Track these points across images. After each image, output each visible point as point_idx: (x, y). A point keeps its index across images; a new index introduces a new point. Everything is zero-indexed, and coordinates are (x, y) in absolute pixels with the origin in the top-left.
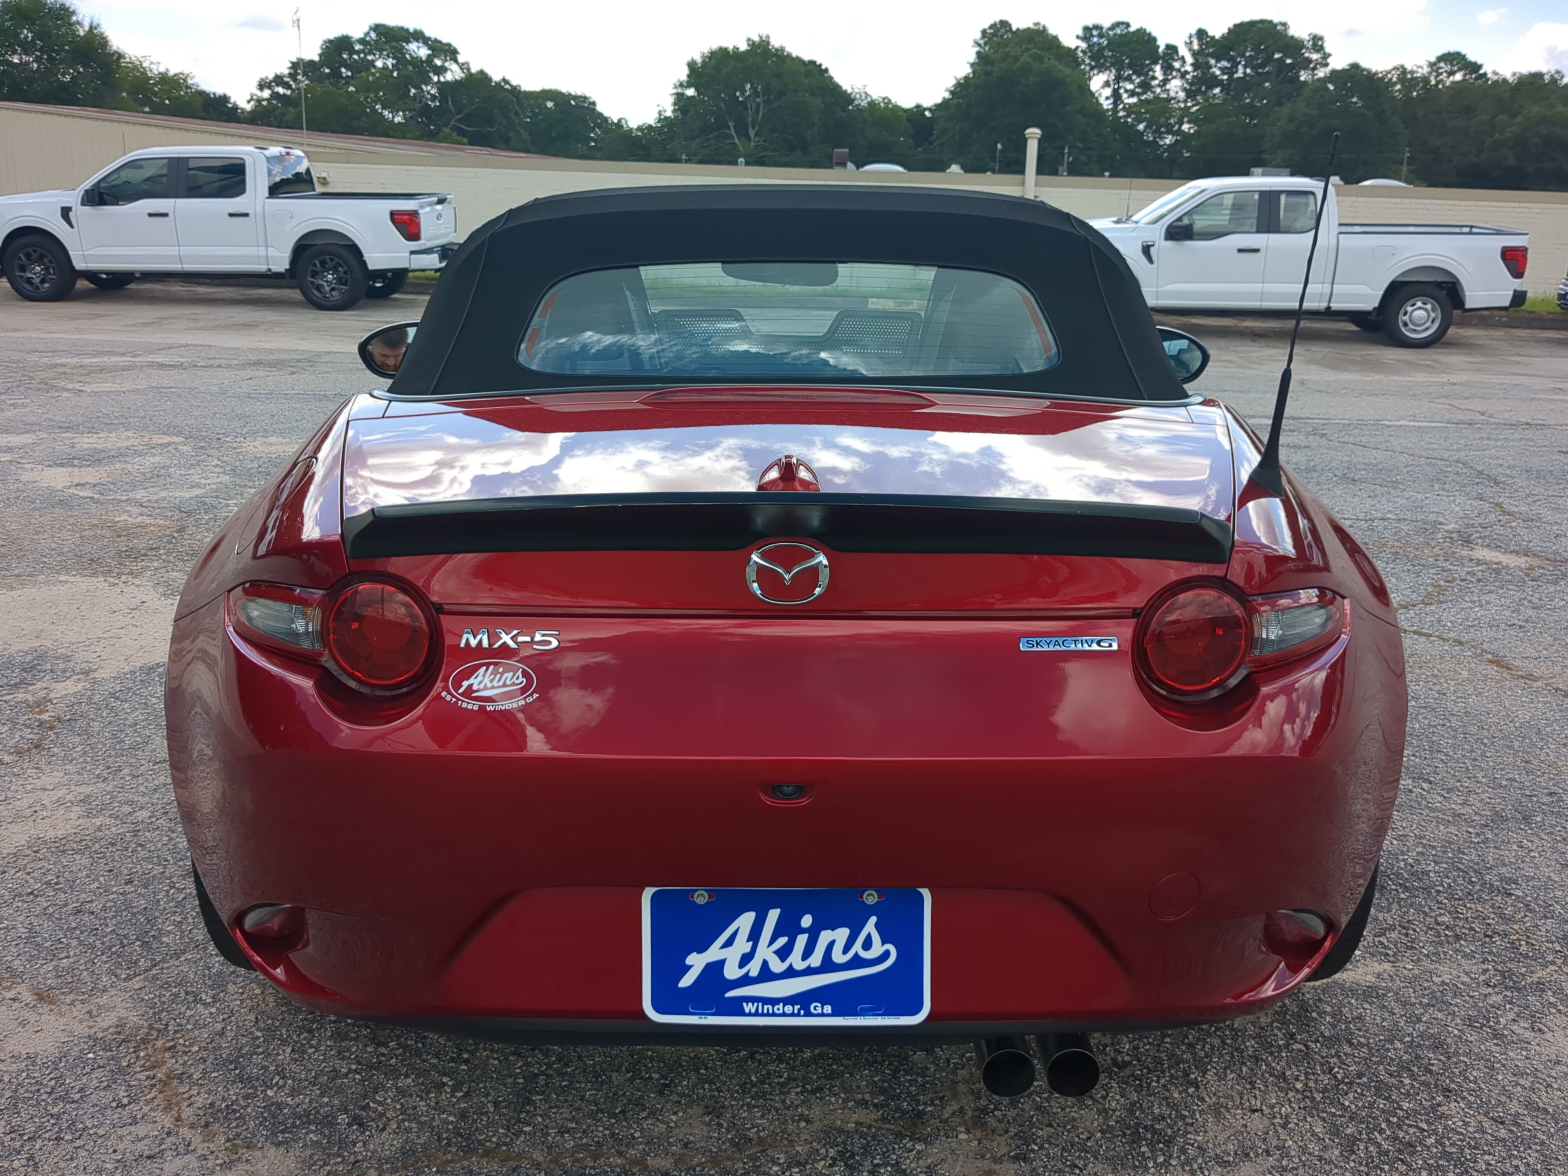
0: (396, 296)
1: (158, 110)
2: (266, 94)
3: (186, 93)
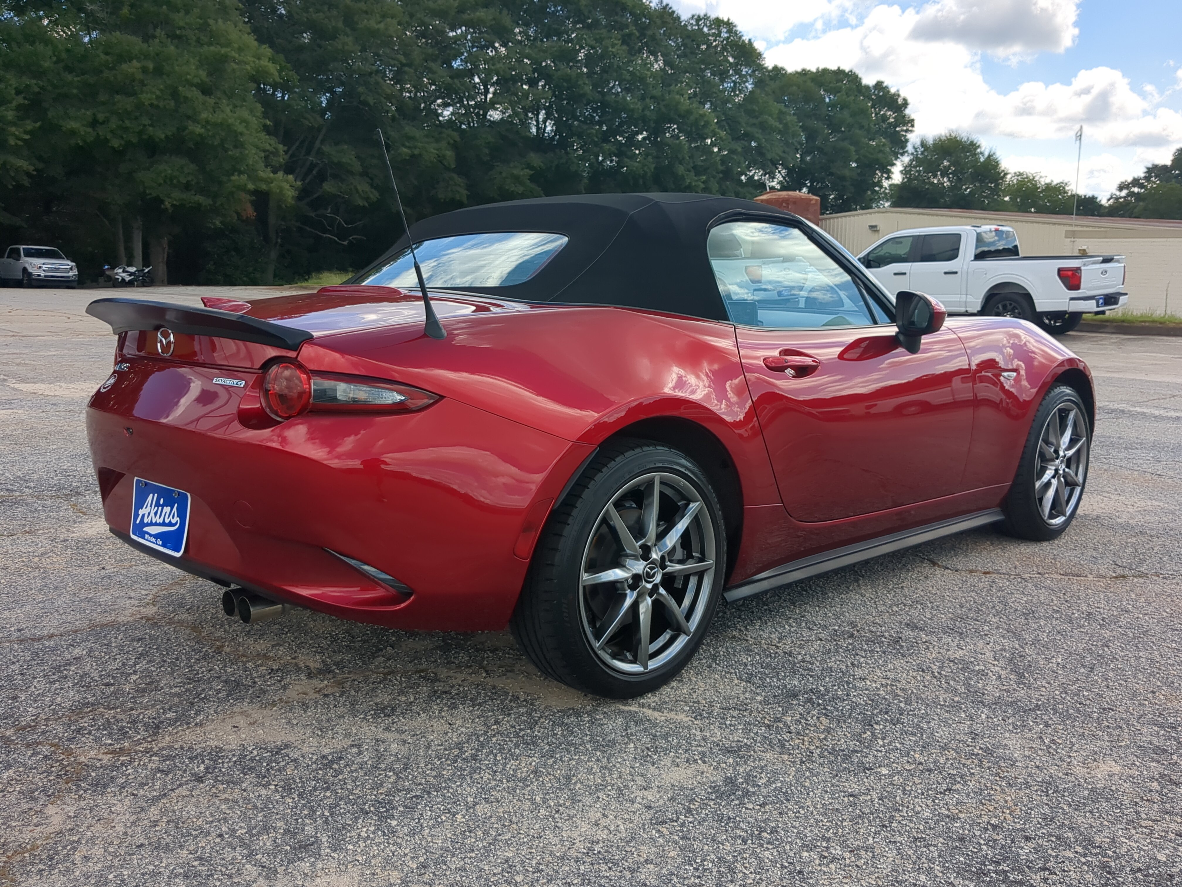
0: (1070, 333)
1: (1042, 210)
2: (1124, 193)
3: (1063, 197)
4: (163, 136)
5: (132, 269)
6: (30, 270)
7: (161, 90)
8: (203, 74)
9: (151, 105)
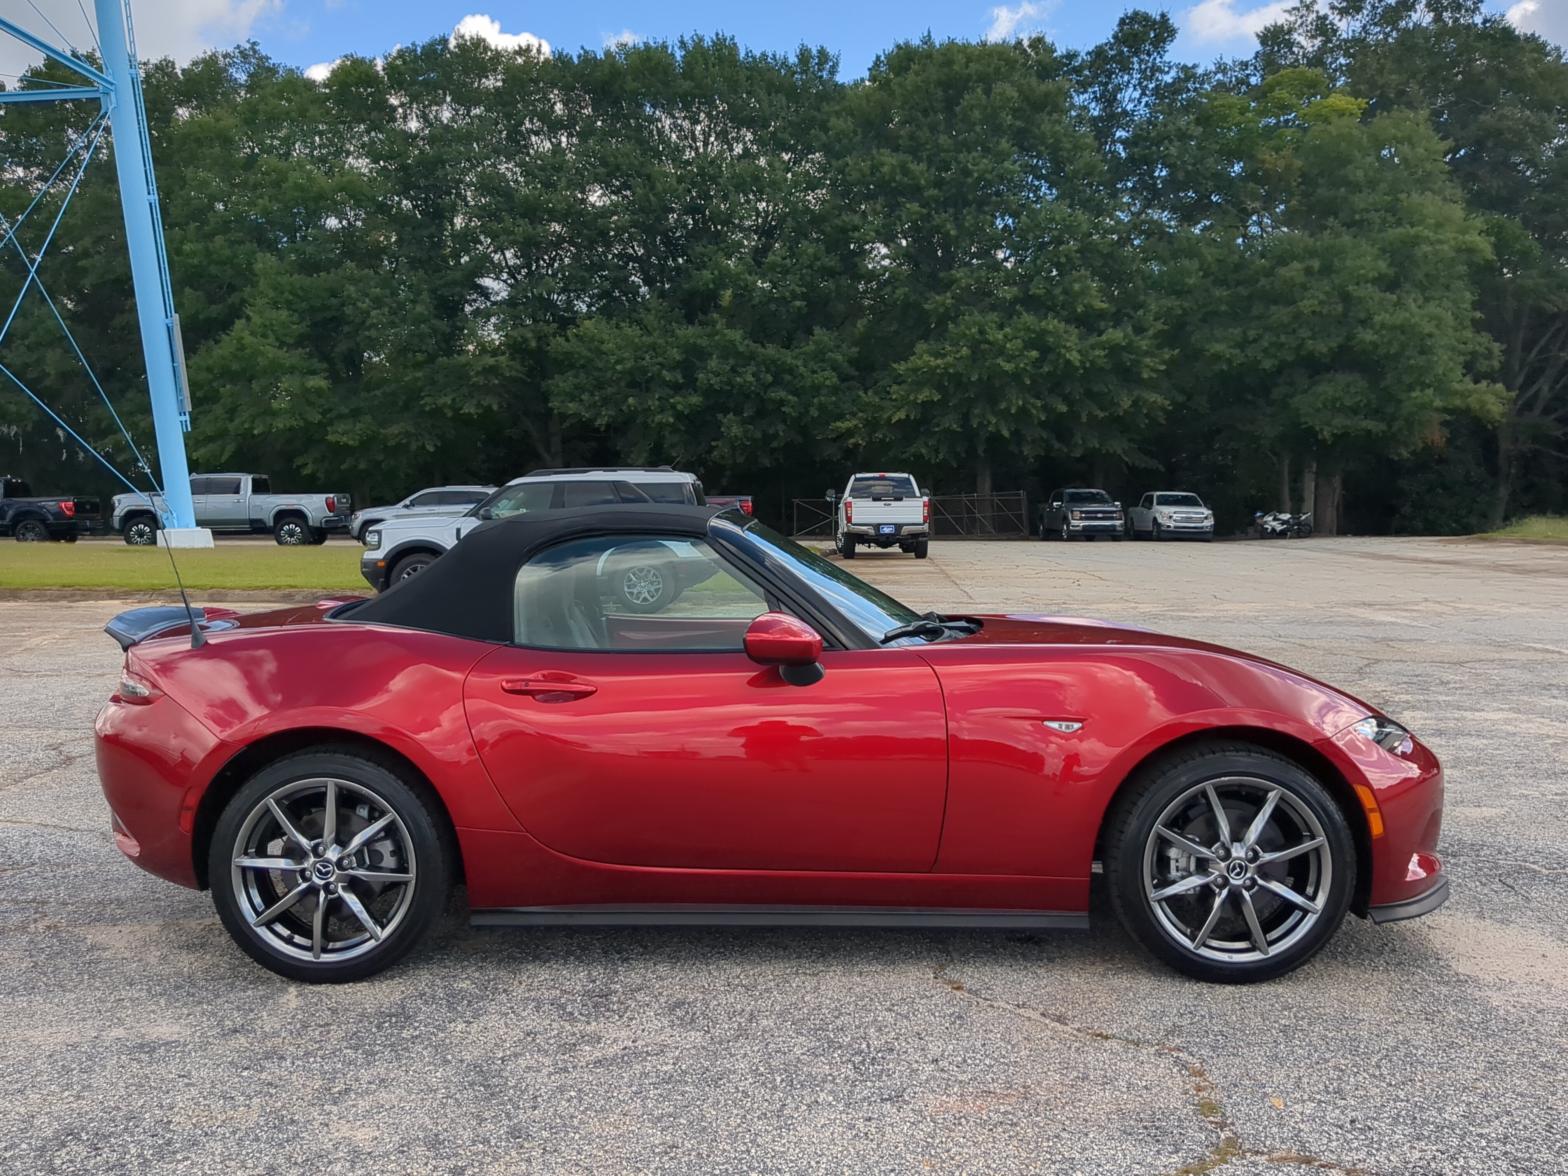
4: (1325, 350)
5: (1286, 516)
6: (1160, 521)
7: (1326, 293)
8: (1382, 265)
9: (1314, 312)
